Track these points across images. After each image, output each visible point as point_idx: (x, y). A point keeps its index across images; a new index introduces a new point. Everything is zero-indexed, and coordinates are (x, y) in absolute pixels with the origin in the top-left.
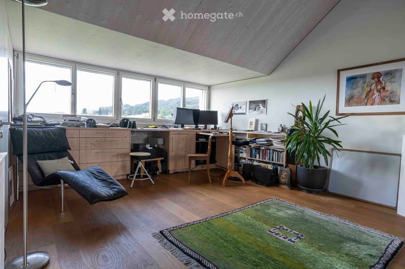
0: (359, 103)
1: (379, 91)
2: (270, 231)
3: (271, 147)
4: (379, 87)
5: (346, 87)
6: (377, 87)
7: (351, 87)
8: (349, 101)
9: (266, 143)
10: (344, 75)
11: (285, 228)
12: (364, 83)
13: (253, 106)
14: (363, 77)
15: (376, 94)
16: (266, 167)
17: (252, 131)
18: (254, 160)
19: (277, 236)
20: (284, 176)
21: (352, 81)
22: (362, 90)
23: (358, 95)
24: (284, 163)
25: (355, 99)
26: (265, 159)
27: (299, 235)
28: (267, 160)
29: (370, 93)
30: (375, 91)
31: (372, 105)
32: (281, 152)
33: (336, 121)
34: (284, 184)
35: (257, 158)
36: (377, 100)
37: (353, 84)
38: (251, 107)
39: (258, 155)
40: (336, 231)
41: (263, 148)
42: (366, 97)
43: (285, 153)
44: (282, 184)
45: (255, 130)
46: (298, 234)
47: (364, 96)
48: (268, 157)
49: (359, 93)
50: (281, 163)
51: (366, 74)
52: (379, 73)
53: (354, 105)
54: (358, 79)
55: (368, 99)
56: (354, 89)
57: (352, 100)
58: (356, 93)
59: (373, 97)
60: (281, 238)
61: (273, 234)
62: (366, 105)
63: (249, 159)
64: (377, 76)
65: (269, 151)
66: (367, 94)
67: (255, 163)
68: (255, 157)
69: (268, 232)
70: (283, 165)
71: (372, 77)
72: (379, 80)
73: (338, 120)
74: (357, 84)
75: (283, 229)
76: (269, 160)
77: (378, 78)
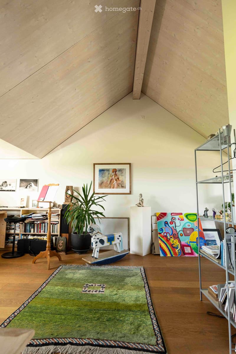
0: (106, 187)
1: (116, 180)
2: (83, 291)
3: (46, 221)
4: (116, 178)
5: (99, 176)
6: (115, 177)
7: (102, 176)
8: (101, 185)
9: (42, 217)
10: (98, 168)
11: (90, 284)
12: (109, 174)
13: (25, 184)
14: (108, 170)
15: (115, 181)
16: (42, 239)
17: (24, 207)
18: (28, 235)
19: (91, 293)
20: (61, 244)
21: (102, 172)
22: (108, 179)
23: (105, 181)
24: (59, 234)
25: (104, 184)
26: (40, 232)
27: (102, 286)
28: (42, 233)
29: (112, 181)
30: (114, 180)
31: (113, 188)
32: (56, 224)
33: (101, 198)
34: (62, 251)
35: (32, 232)
36: (116, 185)
37: (103, 174)
38: (22, 185)
39: (32, 230)
40: (116, 274)
41: (39, 222)
42: (110, 183)
43: (59, 225)
44: (60, 251)
45: (27, 207)
46: (100, 285)
47: (109, 182)
48: (43, 230)
49: (106, 180)
50: (56, 234)
51: (110, 169)
52: (115, 169)
53: (104, 187)
54: (105, 171)
55: (111, 184)
56: (103, 178)
57: (102, 184)
58: (104, 180)
59: (114, 183)
60: (94, 293)
61: (87, 292)
62: (110, 188)
63: (23, 235)
64: (115, 171)
65: (44, 224)
66: (111, 182)
67: (30, 237)
68: (30, 231)
69: (83, 292)
70: (57, 235)
71: (112, 171)
72: (116, 174)
73: (102, 198)
74: (105, 174)
75: (90, 286)
76: (44, 232)
77: (116, 172)
